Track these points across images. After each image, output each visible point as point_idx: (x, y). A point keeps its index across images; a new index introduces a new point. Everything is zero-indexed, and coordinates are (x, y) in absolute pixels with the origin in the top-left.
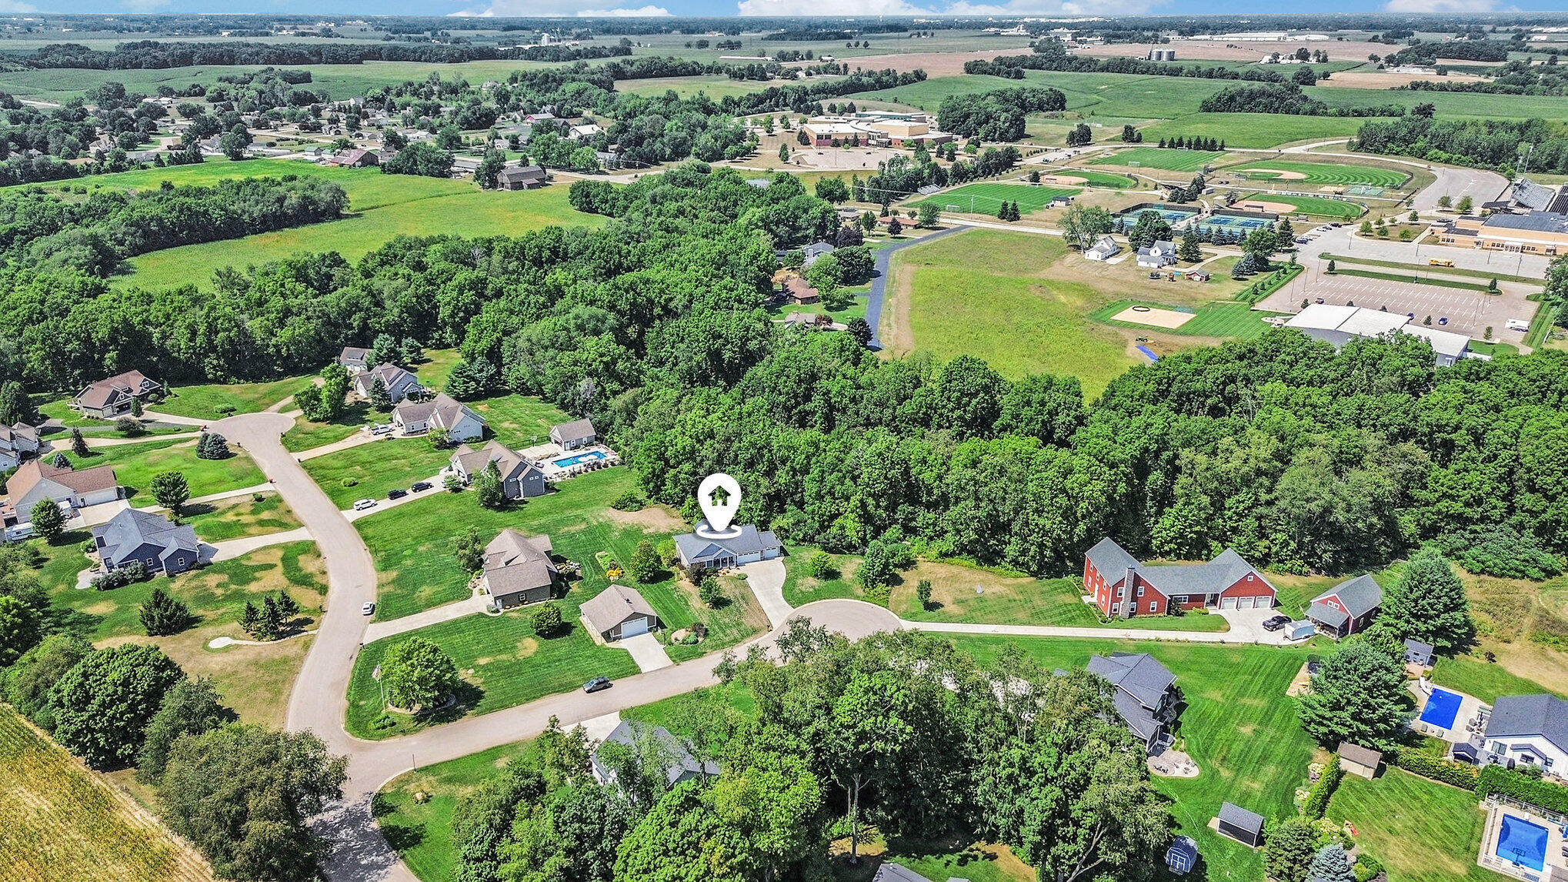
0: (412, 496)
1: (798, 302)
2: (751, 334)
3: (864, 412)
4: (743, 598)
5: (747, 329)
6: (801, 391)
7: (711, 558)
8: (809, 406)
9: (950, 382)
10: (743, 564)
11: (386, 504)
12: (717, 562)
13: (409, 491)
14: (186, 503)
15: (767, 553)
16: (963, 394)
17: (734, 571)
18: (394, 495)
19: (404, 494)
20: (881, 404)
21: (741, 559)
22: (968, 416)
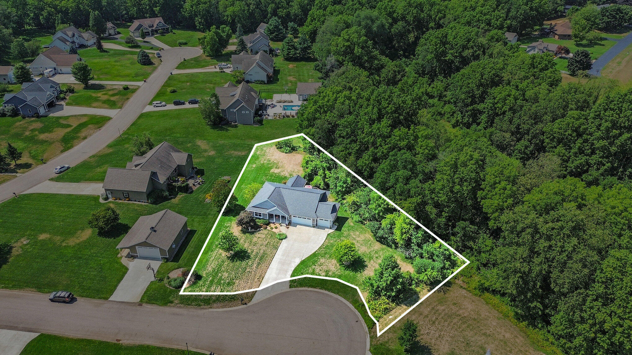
0: (187, 106)
1: (557, 37)
2: (471, 44)
3: (516, 121)
4: (261, 259)
5: (469, 41)
6: (477, 93)
7: (266, 212)
8: (481, 106)
9: (605, 110)
10: (295, 225)
11: (171, 107)
12: (271, 216)
13: (187, 103)
14: (91, 82)
15: (320, 223)
16: (614, 125)
17: (283, 229)
18: (177, 103)
19: (183, 103)
20: (537, 118)
21: (294, 220)
22: (613, 149)
